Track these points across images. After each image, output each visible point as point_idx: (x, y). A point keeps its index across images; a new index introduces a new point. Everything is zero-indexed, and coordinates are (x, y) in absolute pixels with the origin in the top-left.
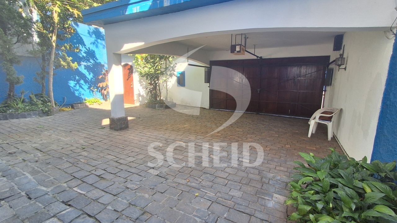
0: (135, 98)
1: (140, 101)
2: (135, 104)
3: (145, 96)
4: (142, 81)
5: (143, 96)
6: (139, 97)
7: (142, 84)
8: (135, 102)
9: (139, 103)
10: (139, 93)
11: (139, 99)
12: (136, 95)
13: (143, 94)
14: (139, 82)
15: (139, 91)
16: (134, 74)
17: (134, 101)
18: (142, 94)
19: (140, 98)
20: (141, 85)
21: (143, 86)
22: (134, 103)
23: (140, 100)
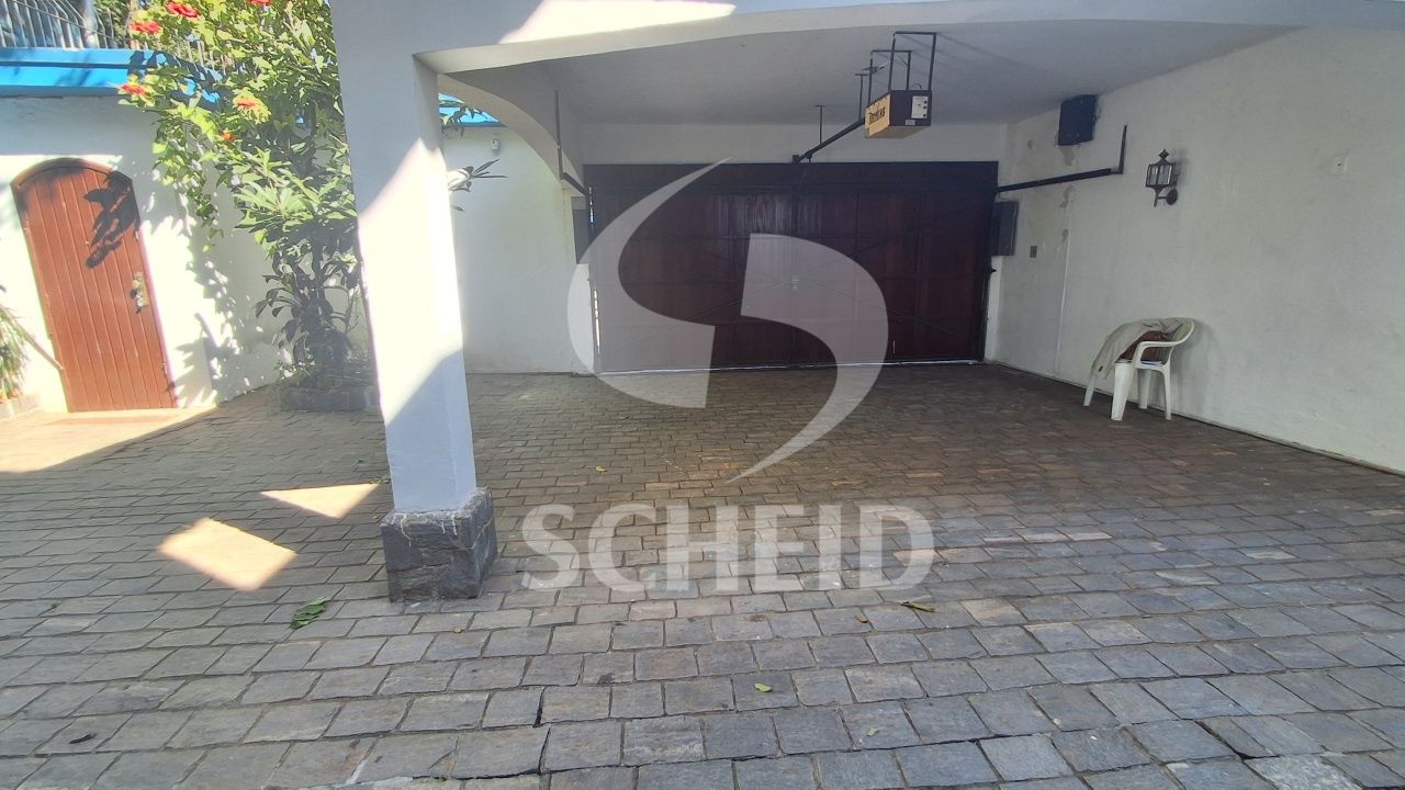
0: (178, 366)
1: (215, 384)
2: (181, 402)
3: (237, 352)
4: (210, 265)
5: (224, 354)
6: (210, 358)
7: (212, 282)
8: (178, 390)
9: (215, 393)
10: (205, 335)
11: (212, 372)
12: (185, 348)
13: (227, 340)
14: (193, 275)
15: (205, 328)
16: (146, 226)
17: (172, 386)
18: (219, 342)
19: (215, 363)
20: (210, 292)
21: (219, 295)
22: (173, 403)
23: (216, 377)
